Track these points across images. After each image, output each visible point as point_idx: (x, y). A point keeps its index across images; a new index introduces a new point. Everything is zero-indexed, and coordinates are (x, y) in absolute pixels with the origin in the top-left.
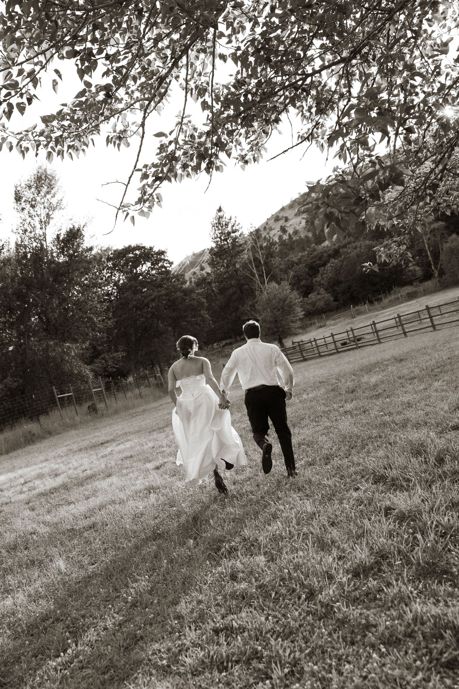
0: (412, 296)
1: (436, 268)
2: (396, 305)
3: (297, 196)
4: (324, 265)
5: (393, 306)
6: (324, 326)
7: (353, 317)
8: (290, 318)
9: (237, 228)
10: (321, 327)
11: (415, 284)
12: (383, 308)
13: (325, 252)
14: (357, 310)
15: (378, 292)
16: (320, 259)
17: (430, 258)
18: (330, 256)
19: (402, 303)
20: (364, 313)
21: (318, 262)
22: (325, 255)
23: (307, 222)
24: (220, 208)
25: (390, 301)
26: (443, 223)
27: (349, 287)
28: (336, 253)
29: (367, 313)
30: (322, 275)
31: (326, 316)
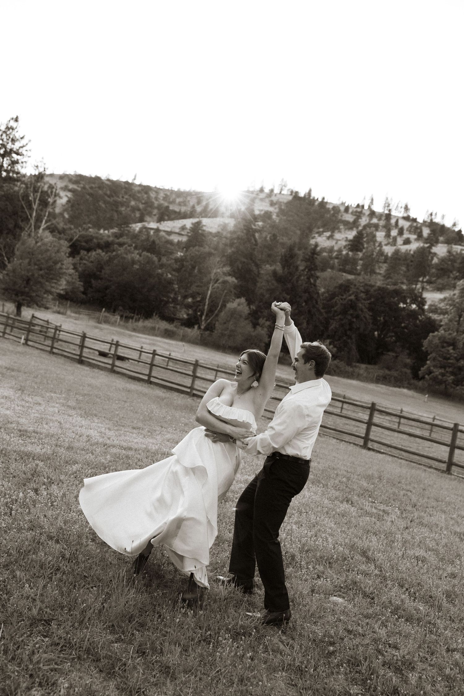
0: (168, 334)
1: (206, 320)
2: (148, 334)
3: (72, 173)
4: (88, 250)
5: (144, 334)
6: (62, 314)
7: (99, 322)
8: (48, 286)
9: (24, 152)
10: (59, 313)
11: (175, 323)
12: (134, 330)
13: (97, 238)
14: (106, 317)
15: (133, 310)
16: (86, 242)
17: (206, 307)
18: (99, 246)
19: (156, 336)
20: (113, 324)
21: (83, 244)
22: (95, 240)
23: (69, 201)
24: (17, 117)
25: (144, 327)
26: (236, 281)
27: (106, 288)
28: (106, 246)
29: (115, 326)
30: (81, 259)
31: (70, 304)
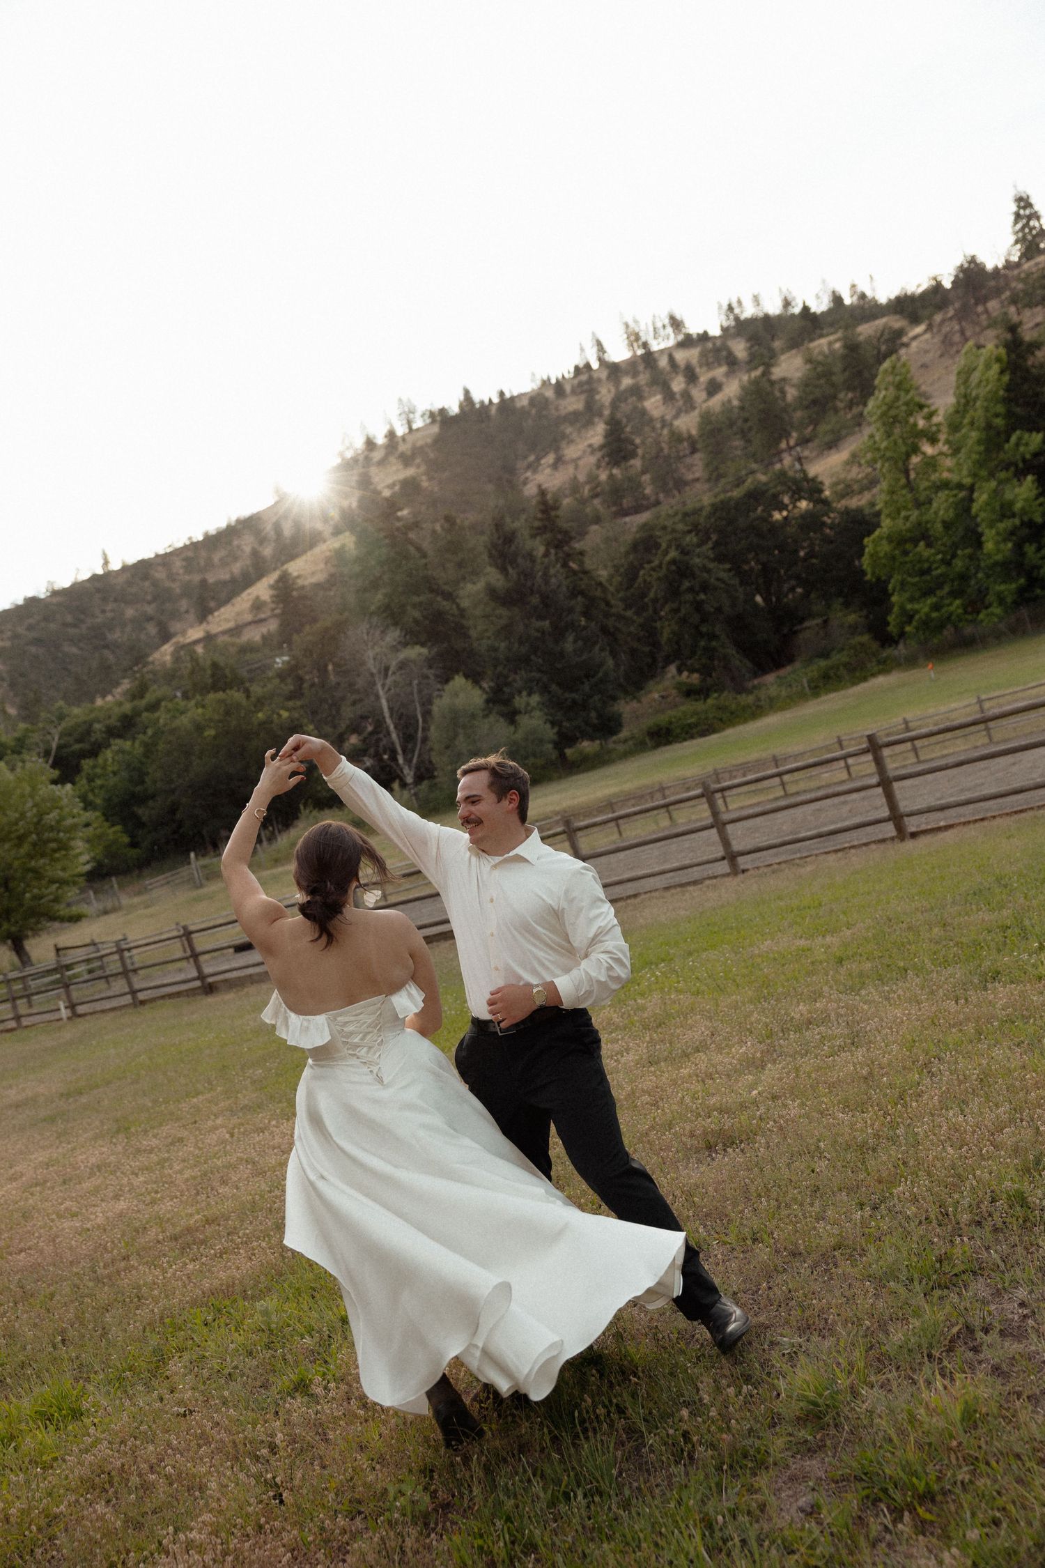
1: (408, 761)
4: (94, 752)
6: (114, 910)
7: (198, 886)
10: (106, 912)
13: (98, 720)
14: (205, 867)
16: (81, 739)
17: (394, 736)
18: (112, 733)
21: (77, 747)
22: (97, 726)
26: (424, 651)
27: (173, 809)
28: (127, 725)
30: (89, 779)
31: (119, 884)
